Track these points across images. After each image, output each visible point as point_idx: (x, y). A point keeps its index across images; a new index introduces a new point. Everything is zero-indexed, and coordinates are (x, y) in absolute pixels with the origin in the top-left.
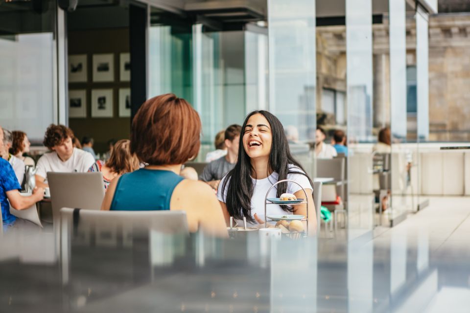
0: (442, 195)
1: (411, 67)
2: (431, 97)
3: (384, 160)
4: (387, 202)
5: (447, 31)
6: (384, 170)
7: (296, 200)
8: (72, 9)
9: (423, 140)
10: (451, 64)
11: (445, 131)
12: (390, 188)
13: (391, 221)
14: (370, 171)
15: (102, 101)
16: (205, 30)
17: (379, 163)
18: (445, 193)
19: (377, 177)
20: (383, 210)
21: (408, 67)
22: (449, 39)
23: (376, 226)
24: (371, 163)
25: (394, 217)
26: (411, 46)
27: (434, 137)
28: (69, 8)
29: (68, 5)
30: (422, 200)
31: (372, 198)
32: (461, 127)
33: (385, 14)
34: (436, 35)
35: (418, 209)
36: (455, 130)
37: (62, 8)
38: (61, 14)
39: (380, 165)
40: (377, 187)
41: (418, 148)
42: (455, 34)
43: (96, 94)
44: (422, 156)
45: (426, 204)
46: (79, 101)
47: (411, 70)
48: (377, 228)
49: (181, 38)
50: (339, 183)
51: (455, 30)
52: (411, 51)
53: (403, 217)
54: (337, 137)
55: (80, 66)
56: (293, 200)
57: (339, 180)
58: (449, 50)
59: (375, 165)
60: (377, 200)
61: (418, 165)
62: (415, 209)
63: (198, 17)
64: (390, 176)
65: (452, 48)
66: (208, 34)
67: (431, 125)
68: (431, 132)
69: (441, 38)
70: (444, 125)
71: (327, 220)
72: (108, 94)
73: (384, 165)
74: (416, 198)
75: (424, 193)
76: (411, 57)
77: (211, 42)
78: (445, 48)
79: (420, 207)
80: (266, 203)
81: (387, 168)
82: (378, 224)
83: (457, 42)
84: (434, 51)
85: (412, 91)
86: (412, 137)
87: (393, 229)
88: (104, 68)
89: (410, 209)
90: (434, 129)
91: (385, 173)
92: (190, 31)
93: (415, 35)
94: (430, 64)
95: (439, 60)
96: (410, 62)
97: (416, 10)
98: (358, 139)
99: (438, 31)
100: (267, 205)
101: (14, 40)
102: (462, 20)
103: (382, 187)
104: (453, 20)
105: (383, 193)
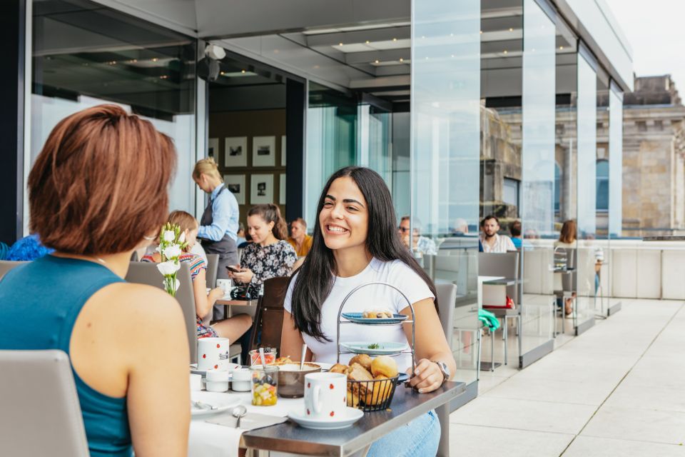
0: (636, 298)
1: (602, 162)
2: (624, 192)
3: (568, 256)
4: (571, 305)
5: (641, 124)
6: (569, 269)
7: (393, 318)
8: (213, 79)
9: (614, 237)
10: (645, 158)
11: (638, 229)
12: (575, 289)
13: (576, 328)
14: (551, 269)
15: (262, 186)
16: (374, 111)
17: (563, 260)
18: (639, 296)
19: (559, 275)
20: (567, 314)
21: (598, 161)
22: (644, 133)
23: (558, 333)
24: (552, 259)
25: (579, 323)
26: (603, 139)
27: (626, 234)
28: (209, 78)
29: (208, 74)
30: (613, 302)
31: (553, 299)
32: (654, 225)
33: (573, 94)
34: (630, 127)
35: (608, 314)
36: (648, 227)
37: (202, 78)
38: (201, 84)
39: (564, 263)
40: (560, 288)
41: (609, 245)
42: (651, 126)
43: (256, 179)
44: (613, 253)
45: (618, 308)
46: (238, 186)
47: (602, 164)
48: (557, 337)
49: (347, 120)
50: (510, 283)
51: (650, 123)
52: (603, 145)
53: (590, 324)
54: (514, 231)
55: (240, 149)
56: (385, 317)
57: (512, 279)
58: (644, 143)
59: (556, 262)
60: (559, 303)
61: (608, 264)
62: (606, 312)
63: (364, 95)
64: (575, 275)
65: (646, 140)
66: (376, 115)
67: (623, 222)
68: (623, 229)
69: (635, 131)
70: (638, 222)
71: (494, 328)
72: (268, 179)
73: (568, 263)
74: (605, 300)
75: (615, 295)
76: (602, 150)
77: (380, 125)
78: (640, 141)
79: (611, 313)
80: (339, 322)
81: (571, 266)
82: (561, 331)
83: (652, 135)
84: (628, 144)
85: (603, 187)
86: (603, 233)
87: (577, 338)
88: (265, 151)
89: (599, 313)
90: (626, 226)
91: (569, 272)
92: (355, 112)
93: (608, 128)
94: (624, 157)
95: (633, 154)
96: (601, 156)
97: (609, 87)
98: (540, 233)
99: (632, 123)
100: (341, 325)
101: (171, 120)
102: (659, 112)
103: (566, 288)
104: (649, 112)
105: (567, 295)
